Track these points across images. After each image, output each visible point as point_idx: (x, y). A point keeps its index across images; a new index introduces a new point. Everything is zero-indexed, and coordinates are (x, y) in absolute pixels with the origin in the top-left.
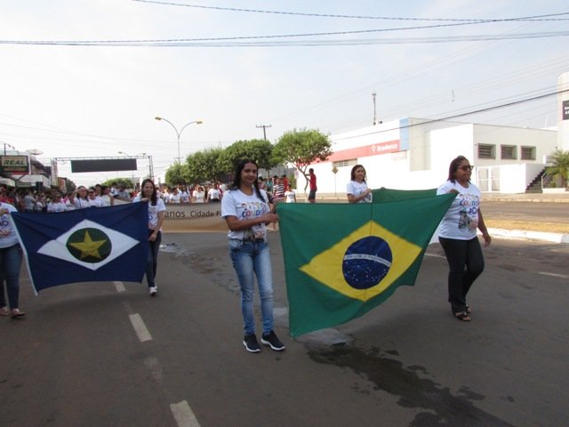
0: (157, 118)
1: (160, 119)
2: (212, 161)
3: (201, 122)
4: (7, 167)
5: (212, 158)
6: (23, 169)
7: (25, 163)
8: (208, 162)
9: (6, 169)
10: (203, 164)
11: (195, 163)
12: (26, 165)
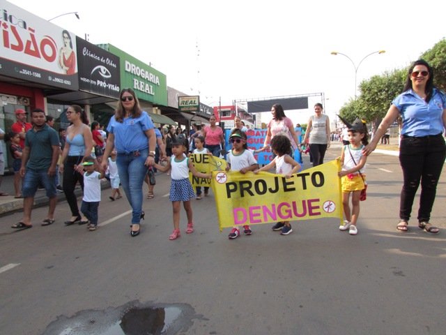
0: (332, 53)
1: (336, 54)
2: (396, 85)
3: (384, 52)
4: (183, 107)
5: (395, 81)
6: (196, 109)
7: (197, 102)
8: (389, 86)
9: (182, 109)
10: (380, 91)
11: (370, 90)
12: (197, 104)
